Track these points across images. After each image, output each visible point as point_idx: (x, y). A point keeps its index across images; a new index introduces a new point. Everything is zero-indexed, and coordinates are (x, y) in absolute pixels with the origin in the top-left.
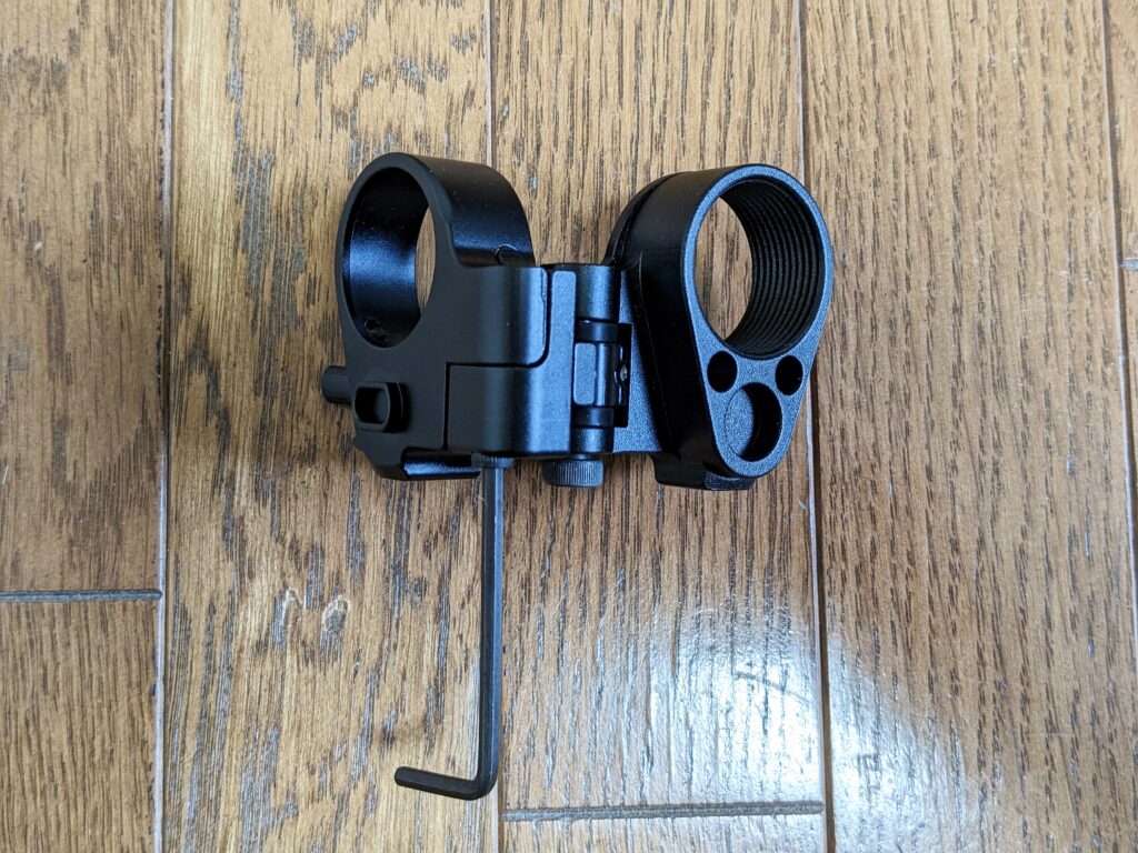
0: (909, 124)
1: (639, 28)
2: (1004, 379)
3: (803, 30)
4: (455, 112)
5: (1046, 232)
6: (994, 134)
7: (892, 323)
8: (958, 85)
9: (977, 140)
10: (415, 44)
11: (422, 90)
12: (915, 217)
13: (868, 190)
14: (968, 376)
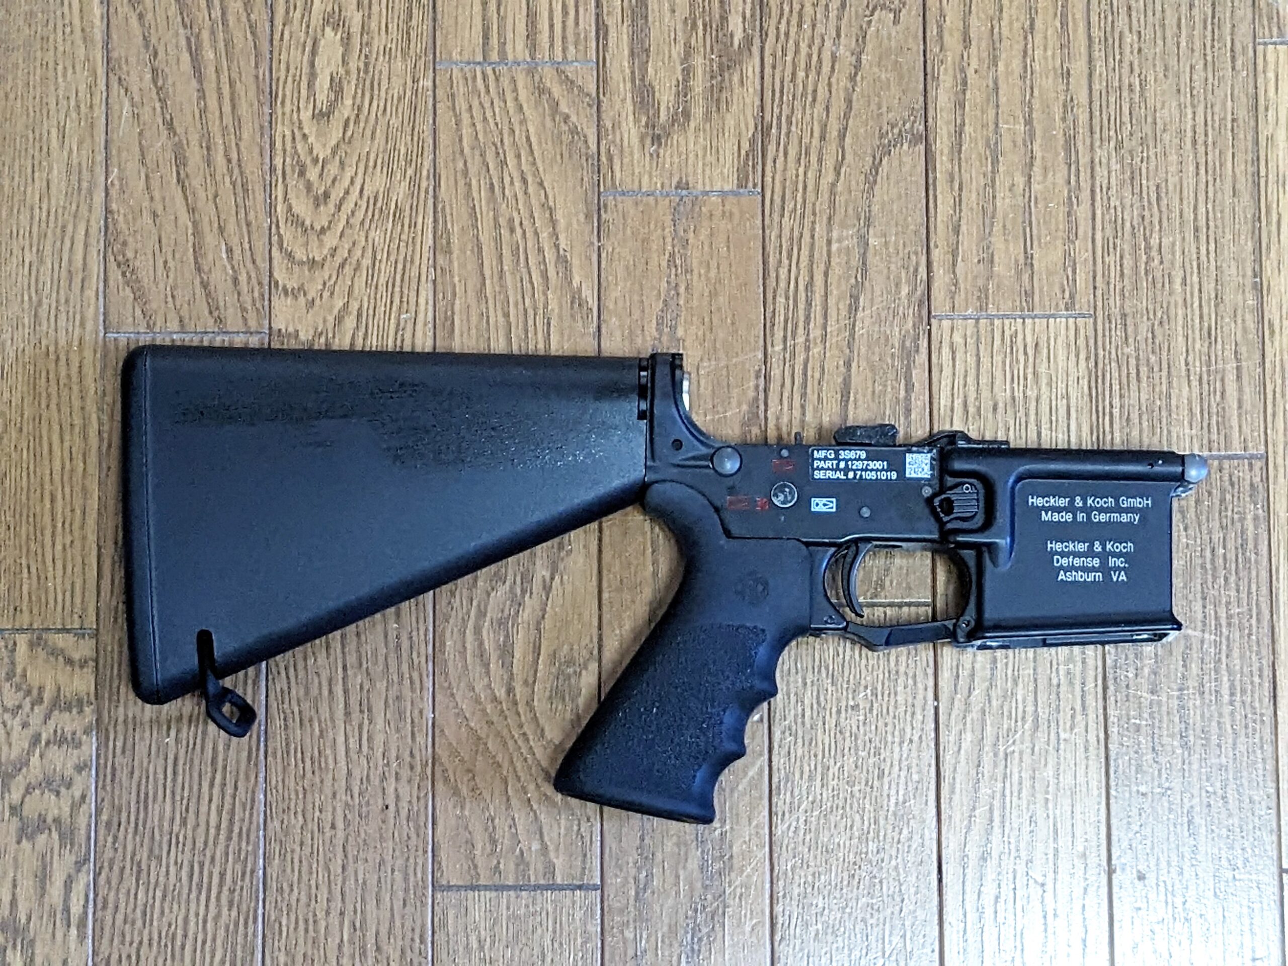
0: (321, 811)
1: (176, 759)
2: (365, 952)
3: (266, 758)
4: (75, 807)
5: (393, 871)
6: (367, 816)
7: (306, 921)
8: (349, 789)
9: (358, 818)
10: (55, 770)
11: (58, 794)
12: (321, 863)
13: (298, 849)
14: (346, 949)
